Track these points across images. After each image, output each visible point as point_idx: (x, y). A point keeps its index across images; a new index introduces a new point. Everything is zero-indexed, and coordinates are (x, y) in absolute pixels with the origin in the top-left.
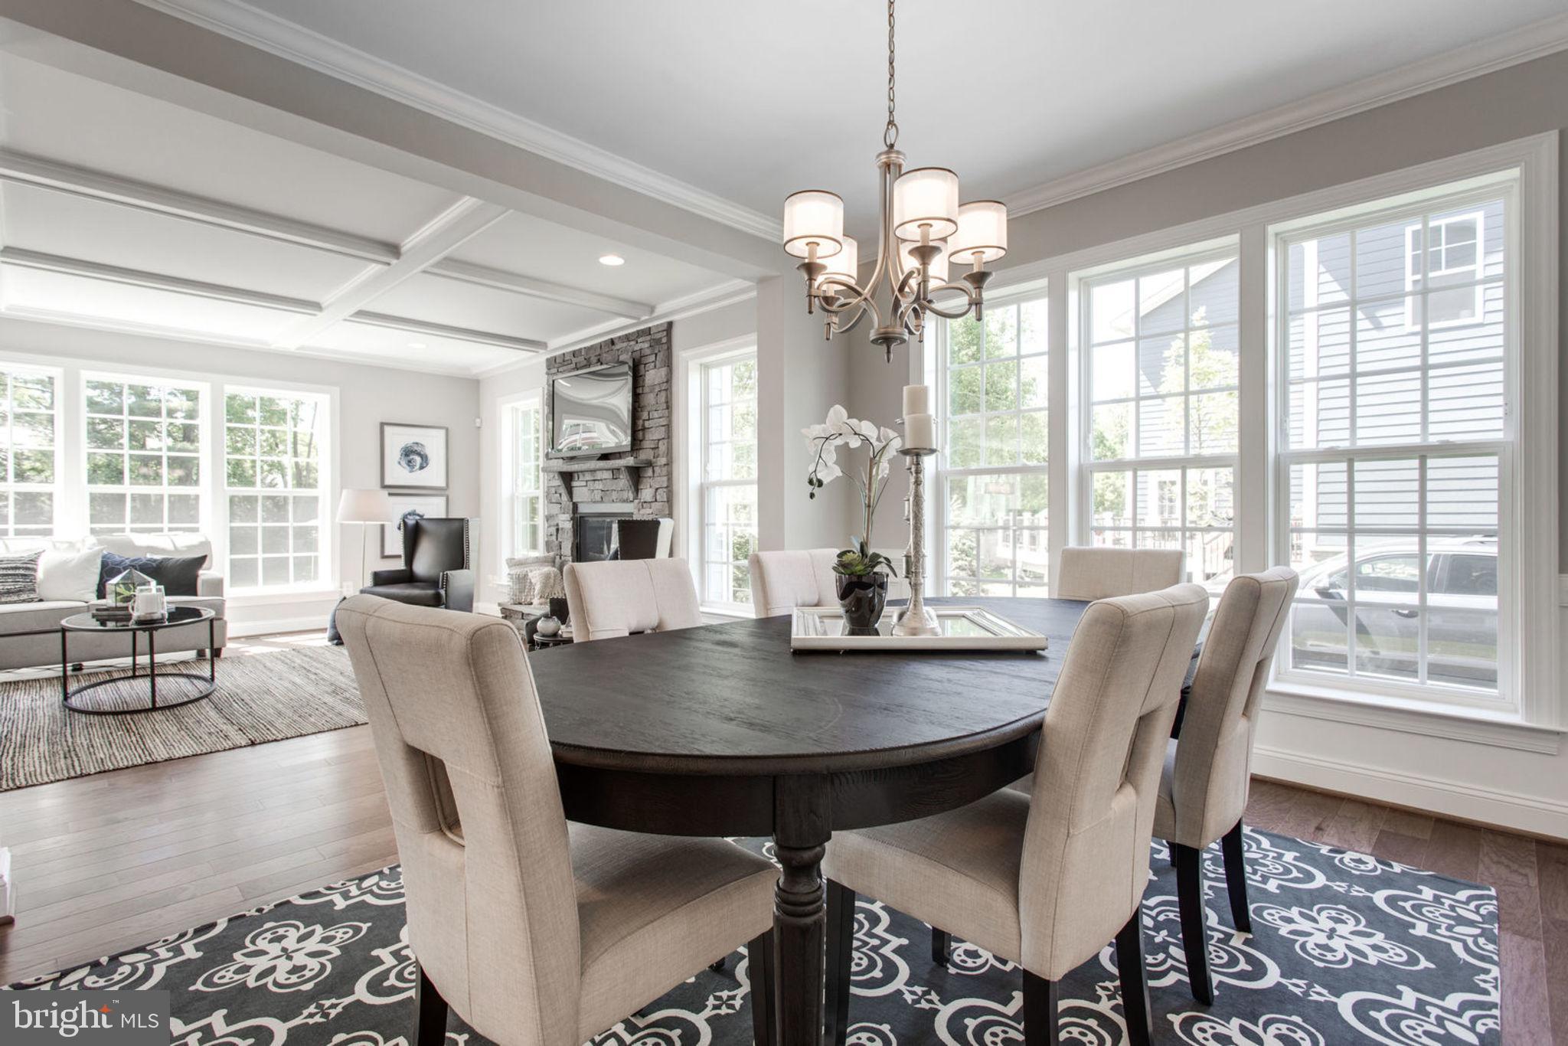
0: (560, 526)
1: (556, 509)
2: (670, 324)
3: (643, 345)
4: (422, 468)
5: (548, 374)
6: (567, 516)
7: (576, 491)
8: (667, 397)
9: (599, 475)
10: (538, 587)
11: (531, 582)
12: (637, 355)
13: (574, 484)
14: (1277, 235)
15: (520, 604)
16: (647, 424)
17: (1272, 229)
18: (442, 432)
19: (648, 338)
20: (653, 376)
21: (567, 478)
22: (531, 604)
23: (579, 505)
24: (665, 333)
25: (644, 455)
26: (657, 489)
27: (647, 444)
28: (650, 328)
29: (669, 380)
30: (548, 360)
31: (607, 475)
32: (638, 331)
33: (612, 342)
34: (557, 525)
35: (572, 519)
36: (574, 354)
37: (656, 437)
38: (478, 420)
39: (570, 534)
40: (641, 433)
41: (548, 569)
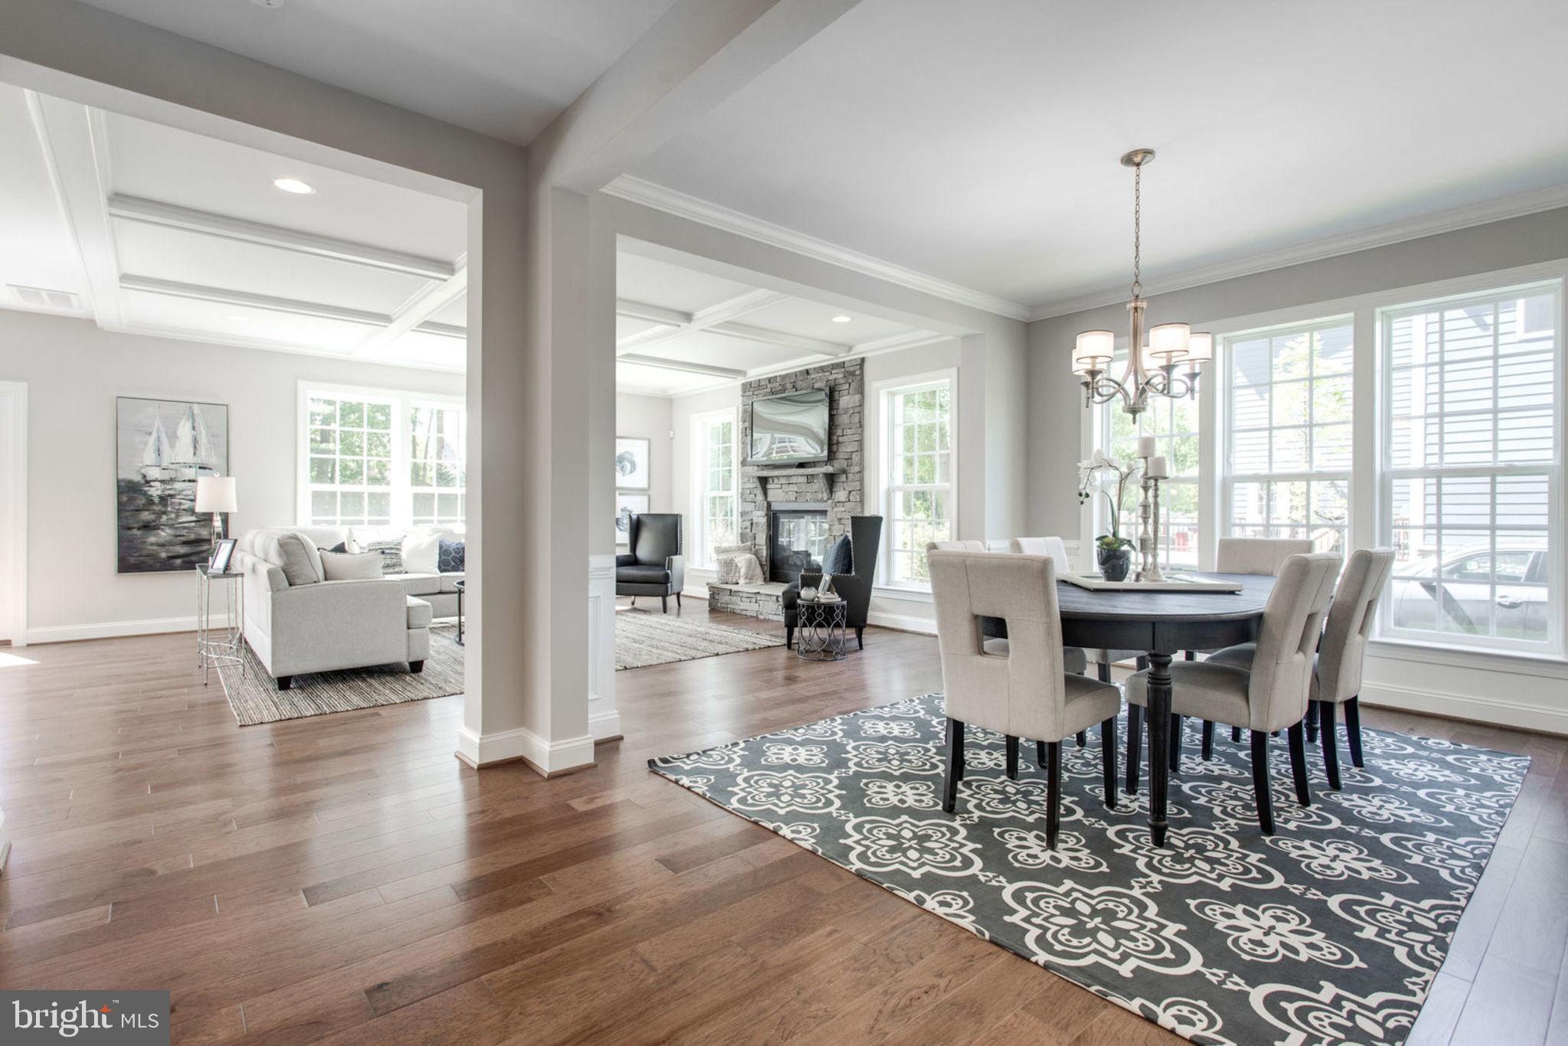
0: (755, 521)
1: (750, 507)
2: (863, 360)
3: (837, 375)
4: (631, 472)
5: (743, 396)
6: (763, 513)
7: (770, 492)
8: (860, 418)
9: (794, 480)
10: (743, 571)
11: (737, 566)
12: (833, 383)
13: (769, 486)
14: (1383, 313)
15: (727, 583)
16: (840, 439)
17: (1378, 310)
18: (645, 444)
19: (843, 370)
20: (845, 401)
21: (764, 481)
22: (737, 583)
23: (772, 504)
24: (858, 367)
25: (839, 464)
26: (850, 492)
27: (841, 455)
28: (844, 362)
29: (861, 405)
30: (743, 384)
31: (803, 480)
32: (832, 364)
33: (807, 372)
34: (752, 520)
35: (766, 515)
36: (770, 380)
37: (850, 449)
38: (672, 433)
39: (765, 527)
40: (835, 446)
41: (748, 556)
